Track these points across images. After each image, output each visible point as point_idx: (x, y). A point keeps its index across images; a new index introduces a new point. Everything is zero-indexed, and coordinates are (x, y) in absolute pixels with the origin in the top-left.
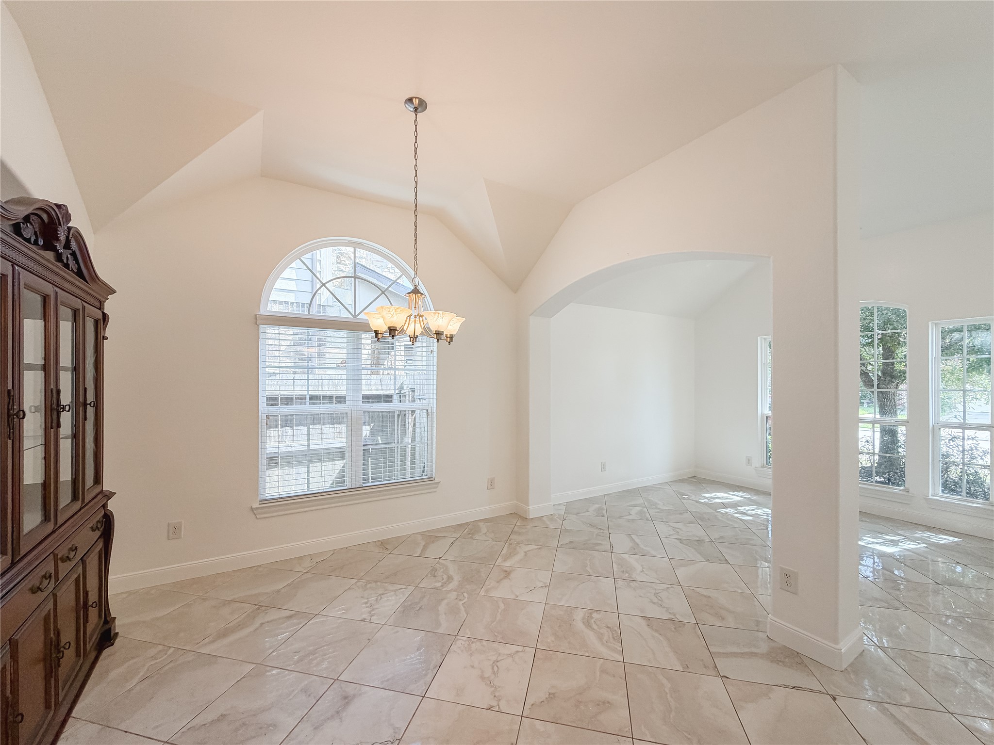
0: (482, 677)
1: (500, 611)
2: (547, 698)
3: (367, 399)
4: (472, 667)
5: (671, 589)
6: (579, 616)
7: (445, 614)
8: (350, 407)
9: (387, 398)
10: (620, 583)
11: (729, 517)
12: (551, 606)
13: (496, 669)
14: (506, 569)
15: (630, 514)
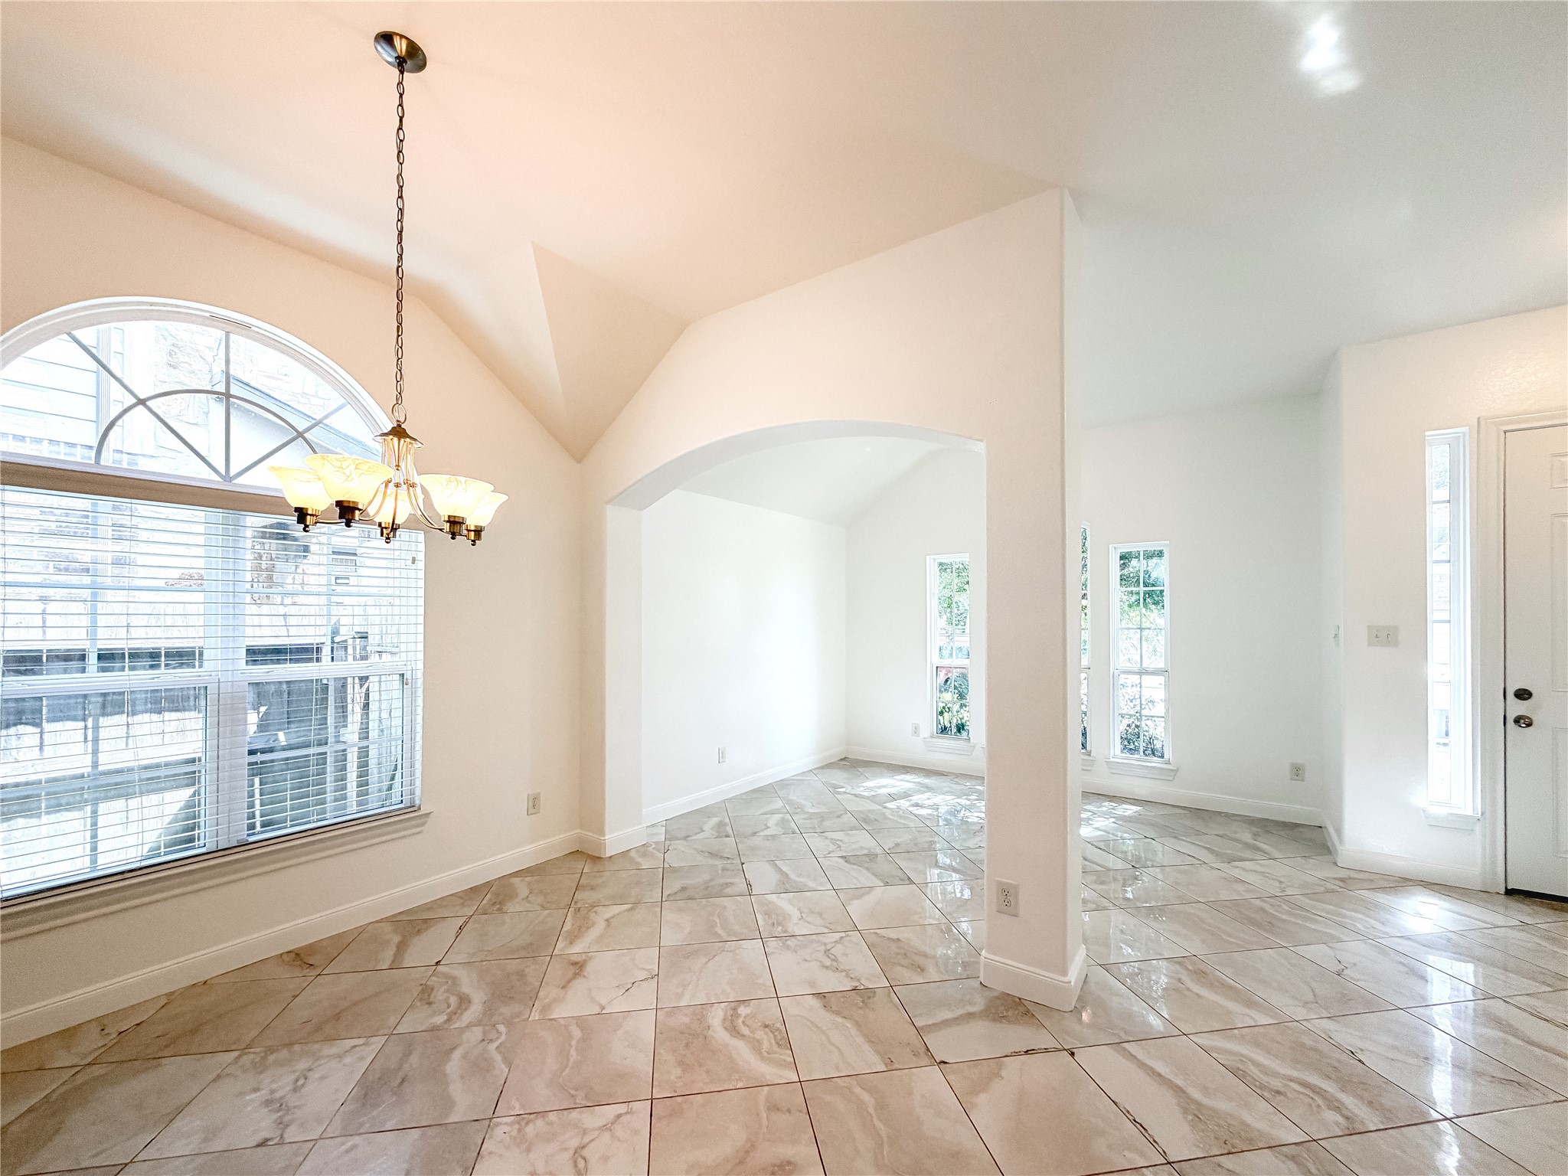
1: (574, 1043)
3: (256, 655)
5: (847, 938)
6: (716, 1018)
7: (462, 1077)
8: (213, 674)
9: (305, 653)
10: (772, 944)
11: (901, 812)
12: (667, 1012)
13: (581, 1164)
14: (575, 958)
15: (768, 827)
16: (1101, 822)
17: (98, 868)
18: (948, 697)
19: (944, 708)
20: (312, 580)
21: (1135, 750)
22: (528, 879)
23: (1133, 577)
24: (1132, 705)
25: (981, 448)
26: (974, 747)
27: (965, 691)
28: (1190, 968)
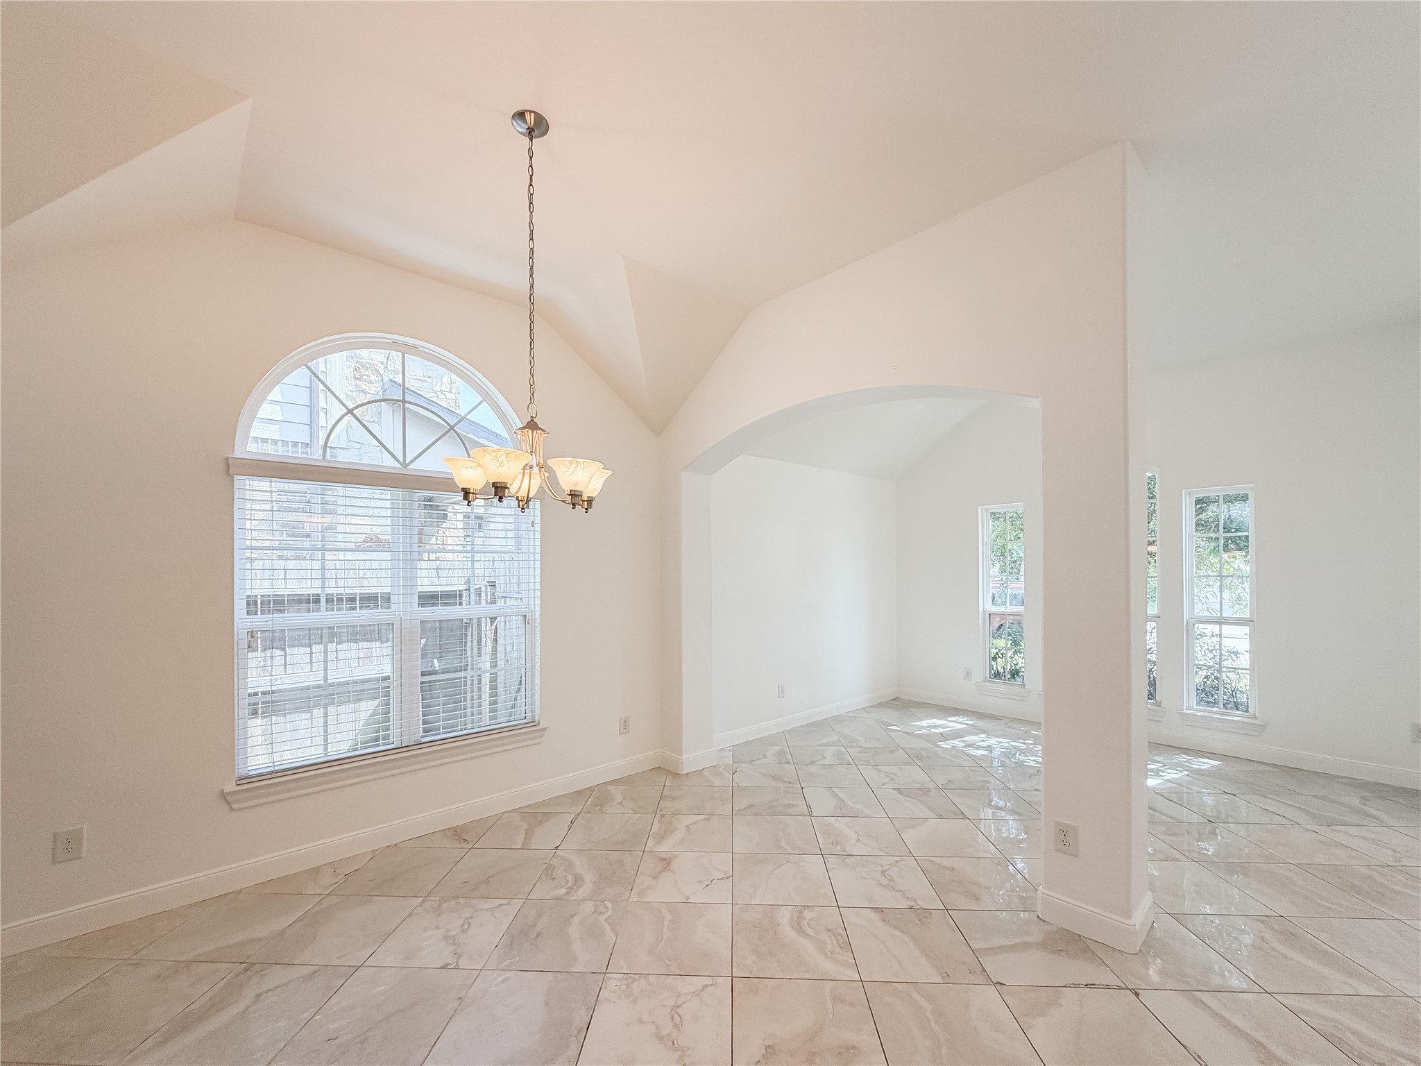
0: (660, 1037)
1: (666, 923)
2: (763, 1056)
4: (640, 1021)
5: (902, 862)
6: (784, 917)
7: (581, 939)
8: (397, 613)
10: (832, 861)
11: (954, 752)
12: (742, 907)
13: (677, 1019)
14: (664, 855)
15: (824, 758)
16: (1172, 775)
17: (329, 754)
18: (1001, 643)
19: (997, 653)
20: (450, 541)
21: (1215, 703)
22: (622, 787)
23: (1213, 522)
24: (1211, 655)
25: (1036, 403)
26: (1029, 692)
27: (1019, 637)
28: (1276, 927)
